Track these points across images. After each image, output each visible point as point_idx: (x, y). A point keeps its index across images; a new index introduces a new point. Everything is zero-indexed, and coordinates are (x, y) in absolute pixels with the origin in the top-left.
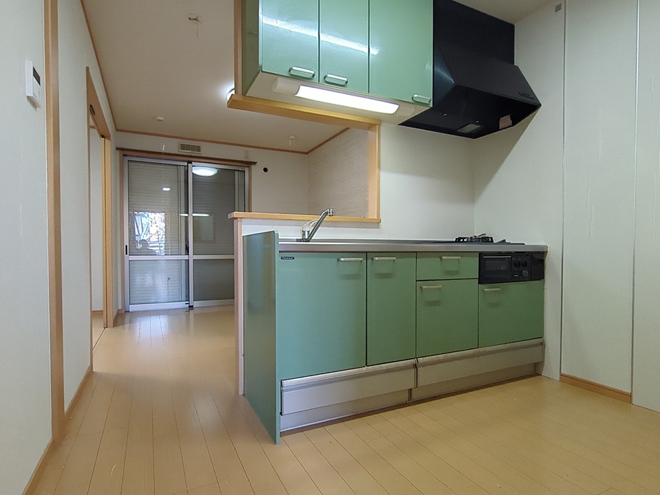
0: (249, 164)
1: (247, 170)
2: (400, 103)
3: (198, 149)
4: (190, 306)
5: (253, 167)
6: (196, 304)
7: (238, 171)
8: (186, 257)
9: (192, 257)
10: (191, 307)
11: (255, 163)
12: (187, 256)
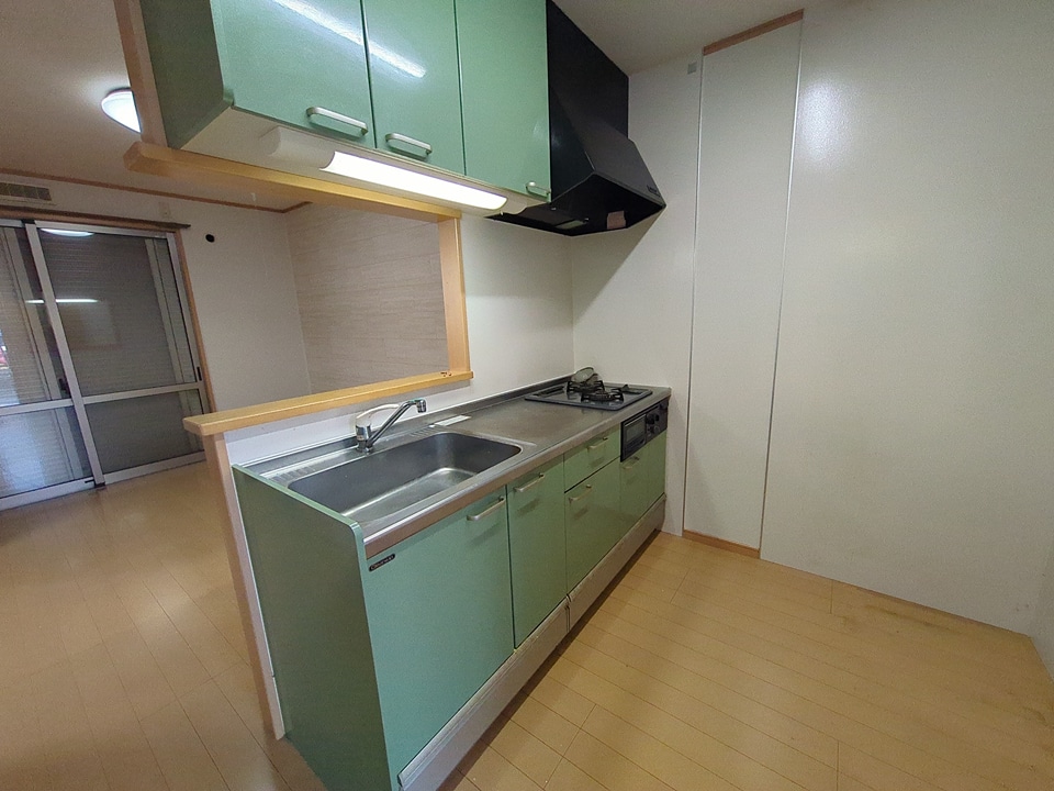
0: (175, 227)
1: (170, 238)
2: (508, 194)
3: (44, 194)
4: (96, 486)
5: (183, 232)
6: (109, 479)
7: (153, 238)
8: (67, 403)
9: (79, 401)
10: (100, 486)
11: (187, 226)
12: (69, 400)
